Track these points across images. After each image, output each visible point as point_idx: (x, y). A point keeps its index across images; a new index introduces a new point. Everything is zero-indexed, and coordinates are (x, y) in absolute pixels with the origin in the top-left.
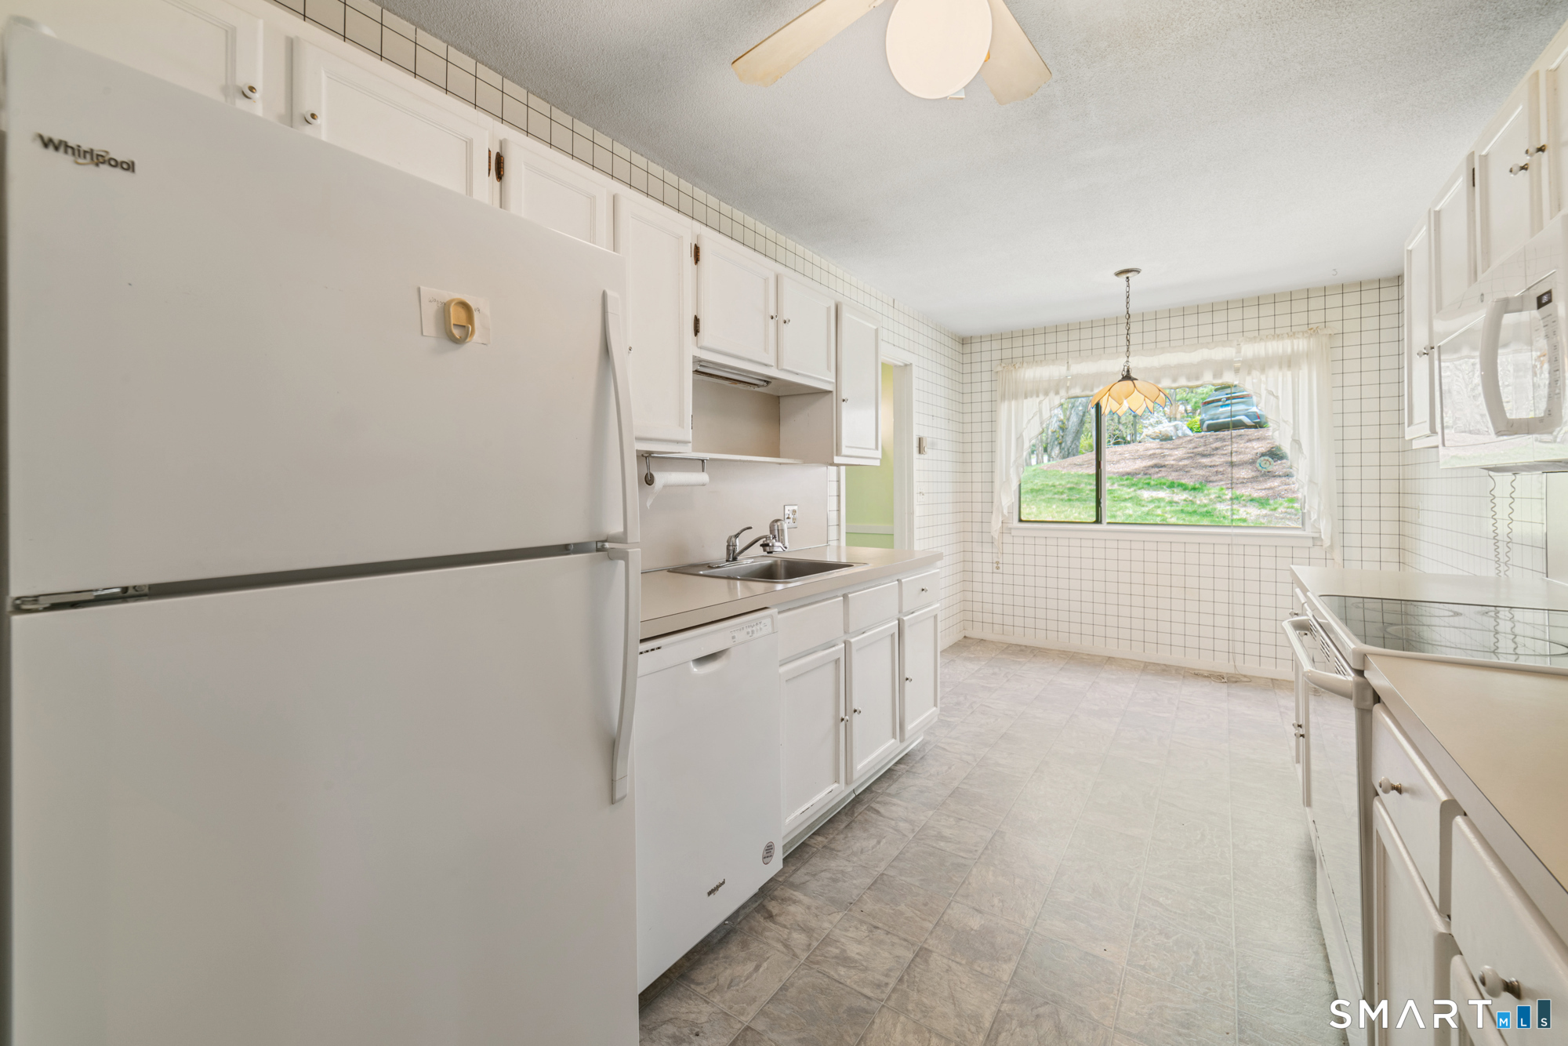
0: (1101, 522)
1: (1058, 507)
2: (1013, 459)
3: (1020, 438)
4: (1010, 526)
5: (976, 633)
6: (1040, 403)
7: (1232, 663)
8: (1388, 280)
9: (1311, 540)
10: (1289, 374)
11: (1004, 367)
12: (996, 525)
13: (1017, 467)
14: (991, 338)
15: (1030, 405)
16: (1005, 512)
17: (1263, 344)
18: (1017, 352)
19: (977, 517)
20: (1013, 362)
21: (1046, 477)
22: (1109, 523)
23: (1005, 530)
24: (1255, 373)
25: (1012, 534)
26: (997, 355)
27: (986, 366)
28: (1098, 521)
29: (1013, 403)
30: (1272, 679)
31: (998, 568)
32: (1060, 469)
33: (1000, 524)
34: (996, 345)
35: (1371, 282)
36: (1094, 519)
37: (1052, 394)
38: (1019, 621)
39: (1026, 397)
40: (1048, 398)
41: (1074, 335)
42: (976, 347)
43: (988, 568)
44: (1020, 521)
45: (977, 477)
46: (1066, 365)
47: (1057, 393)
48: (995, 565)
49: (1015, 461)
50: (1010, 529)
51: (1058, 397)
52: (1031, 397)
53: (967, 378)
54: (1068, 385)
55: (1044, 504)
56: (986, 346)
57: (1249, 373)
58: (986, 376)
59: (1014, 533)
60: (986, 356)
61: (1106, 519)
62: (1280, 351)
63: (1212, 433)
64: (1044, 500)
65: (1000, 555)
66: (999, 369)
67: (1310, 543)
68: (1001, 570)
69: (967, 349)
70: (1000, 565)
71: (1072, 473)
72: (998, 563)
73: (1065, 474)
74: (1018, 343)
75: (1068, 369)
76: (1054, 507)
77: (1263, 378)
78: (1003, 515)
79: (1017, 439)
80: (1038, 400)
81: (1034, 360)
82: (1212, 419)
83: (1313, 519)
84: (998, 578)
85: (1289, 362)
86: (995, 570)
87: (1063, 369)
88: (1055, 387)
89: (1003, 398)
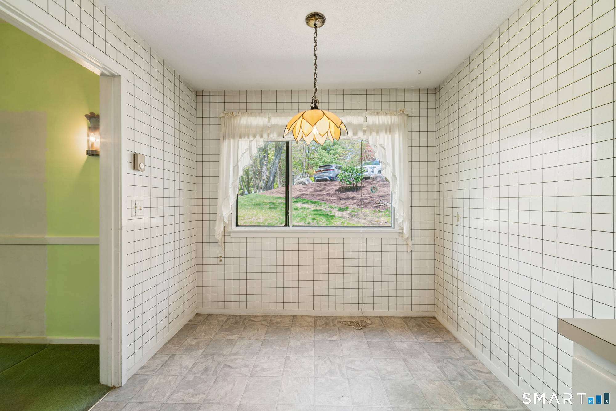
0: (289, 226)
1: (265, 211)
2: (231, 181)
3: (236, 166)
4: (230, 230)
5: (206, 310)
6: (250, 142)
7: (360, 310)
8: (431, 90)
9: (398, 234)
10: (390, 136)
11: (225, 114)
12: (219, 230)
13: (234, 188)
14: (217, 93)
15: (243, 143)
16: (226, 220)
17: (377, 117)
18: (236, 106)
19: (206, 224)
20: (232, 113)
21: (261, 198)
22: (293, 226)
23: (226, 233)
24: (374, 134)
25: (231, 236)
26: (221, 106)
27: (213, 114)
28: (287, 225)
29: (232, 141)
30: (380, 317)
31: (221, 261)
32: (266, 194)
33: (222, 229)
34: (221, 99)
35: (424, 89)
36: (284, 224)
37: (258, 137)
38: (236, 298)
39: (241, 138)
40: (255, 140)
41: (273, 98)
42: (206, 99)
43: (214, 261)
44: (237, 225)
45: (206, 195)
46: (268, 118)
47: (262, 136)
48: (219, 259)
49: (233, 183)
50: (230, 232)
51: (262, 140)
52: (244, 138)
53: (199, 121)
54: (269, 132)
55: (259, 210)
56: (213, 99)
57: (371, 134)
58: (213, 121)
59: (232, 235)
60: (213, 106)
61: (292, 222)
62: (386, 122)
63: (319, 183)
64: (259, 208)
65: (222, 252)
66: (222, 115)
67: (397, 236)
68: (223, 263)
69: (199, 99)
70: (223, 259)
71: (271, 196)
72: (221, 257)
73: (268, 197)
74: (236, 99)
75: (269, 121)
76: (264, 211)
77: (378, 137)
78: (224, 223)
79: (234, 167)
80: (249, 140)
81: (248, 112)
82: (318, 178)
83: (399, 222)
84: (221, 268)
85: (389, 129)
86: (219, 263)
87: (266, 120)
88: (261, 131)
89: (225, 137)
